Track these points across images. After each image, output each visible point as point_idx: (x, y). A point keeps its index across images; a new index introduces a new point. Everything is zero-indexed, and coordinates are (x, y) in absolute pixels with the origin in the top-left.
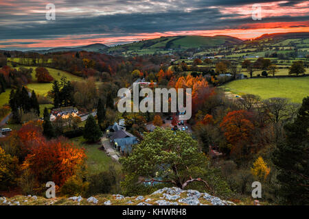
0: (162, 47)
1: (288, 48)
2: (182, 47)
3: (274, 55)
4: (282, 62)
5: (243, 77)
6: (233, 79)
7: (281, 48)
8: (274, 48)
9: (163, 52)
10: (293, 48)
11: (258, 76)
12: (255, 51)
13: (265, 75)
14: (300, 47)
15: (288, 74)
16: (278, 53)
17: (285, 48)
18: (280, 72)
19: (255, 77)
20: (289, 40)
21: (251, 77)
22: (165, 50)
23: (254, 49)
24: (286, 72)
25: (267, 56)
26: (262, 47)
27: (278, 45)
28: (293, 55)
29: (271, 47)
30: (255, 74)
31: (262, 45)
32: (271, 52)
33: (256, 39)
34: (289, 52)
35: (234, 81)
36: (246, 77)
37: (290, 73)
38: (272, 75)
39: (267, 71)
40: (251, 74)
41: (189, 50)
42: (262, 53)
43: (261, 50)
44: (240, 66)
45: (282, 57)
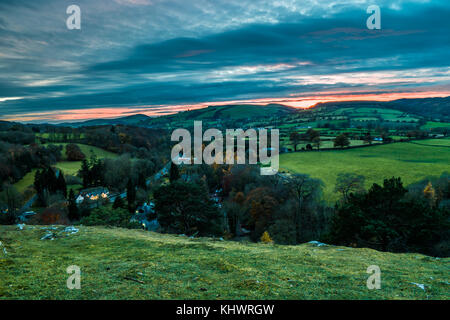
1: (341, 117)
2: (231, 117)
3: (326, 126)
4: (332, 133)
5: (286, 151)
7: (334, 118)
8: (327, 118)
10: (346, 117)
11: (303, 150)
12: (308, 121)
13: (309, 148)
14: (353, 117)
15: (332, 147)
16: (331, 123)
18: (326, 145)
19: (299, 151)
20: (342, 110)
21: (296, 151)
23: (307, 119)
24: (331, 145)
25: (319, 127)
26: (315, 117)
27: (331, 114)
28: (345, 125)
29: (324, 117)
30: (299, 147)
31: (315, 114)
32: (323, 123)
34: (341, 122)
36: (290, 150)
37: (335, 145)
38: (316, 148)
39: (312, 144)
40: (295, 147)
41: (239, 121)
42: (315, 124)
43: (314, 120)
44: (288, 138)
45: (333, 128)
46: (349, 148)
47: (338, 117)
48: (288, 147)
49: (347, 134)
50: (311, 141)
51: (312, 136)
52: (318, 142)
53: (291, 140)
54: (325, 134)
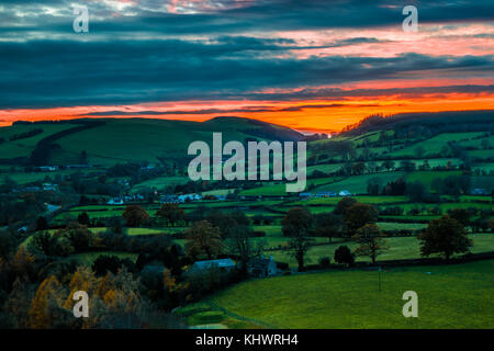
0: (17, 161)
1: (443, 163)
2: (92, 161)
3: (397, 189)
4: (415, 212)
5: (272, 270)
6: (238, 276)
7: (419, 163)
8: (397, 164)
9: (21, 179)
10: (456, 162)
11: (325, 265)
12: (340, 173)
13: (345, 260)
14: (479, 161)
15: (418, 255)
16: (411, 179)
17: (433, 163)
18: (394, 250)
19: (312, 268)
20: (445, 138)
21: (302, 269)
22: (28, 171)
23: (335, 168)
24: (412, 248)
25: (373, 191)
26: (362, 160)
27: (410, 152)
28: (454, 187)
29: (388, 161)
30: (314, 255)
31: (360, 152)
32: (387, 177)
33: (343, 133)
34: (443, 175)
35: (243, 286)
36: (282, 266)
37: (425, 251)
38: (368, 259)
39: (353, 247)
40: (300, 257)
41: (119, 171)
42: (360, 182)
43: (358, 171)
44: (277, 228)
45: (417, 194)
46: (471, 258)
47: (432, 162)
48: (278, 257)
49: (461, 216)
50: (349, 236)
51: (352, 221)
52: (370, 239)
53: (286, 233)
54: (392, 214)
